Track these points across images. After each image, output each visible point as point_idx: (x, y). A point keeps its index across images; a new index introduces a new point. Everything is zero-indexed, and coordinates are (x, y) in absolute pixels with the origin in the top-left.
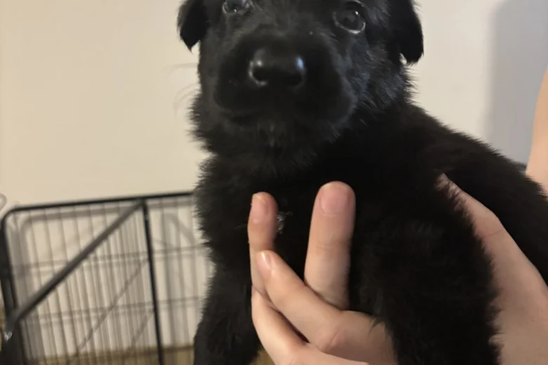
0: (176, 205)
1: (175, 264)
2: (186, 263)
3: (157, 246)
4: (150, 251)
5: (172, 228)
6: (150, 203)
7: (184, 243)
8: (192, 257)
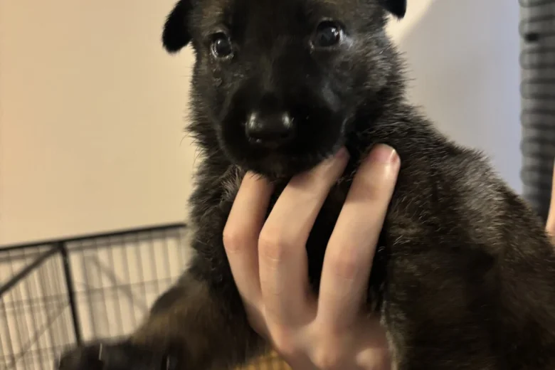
0: (95, 247)
1: (98, 306)
2: (109, 304)
3: (79, 288)
4: (71, 294)
5: (94, 270)
6: (69, 246)
7: (106, 283)
8: (115, 298)
